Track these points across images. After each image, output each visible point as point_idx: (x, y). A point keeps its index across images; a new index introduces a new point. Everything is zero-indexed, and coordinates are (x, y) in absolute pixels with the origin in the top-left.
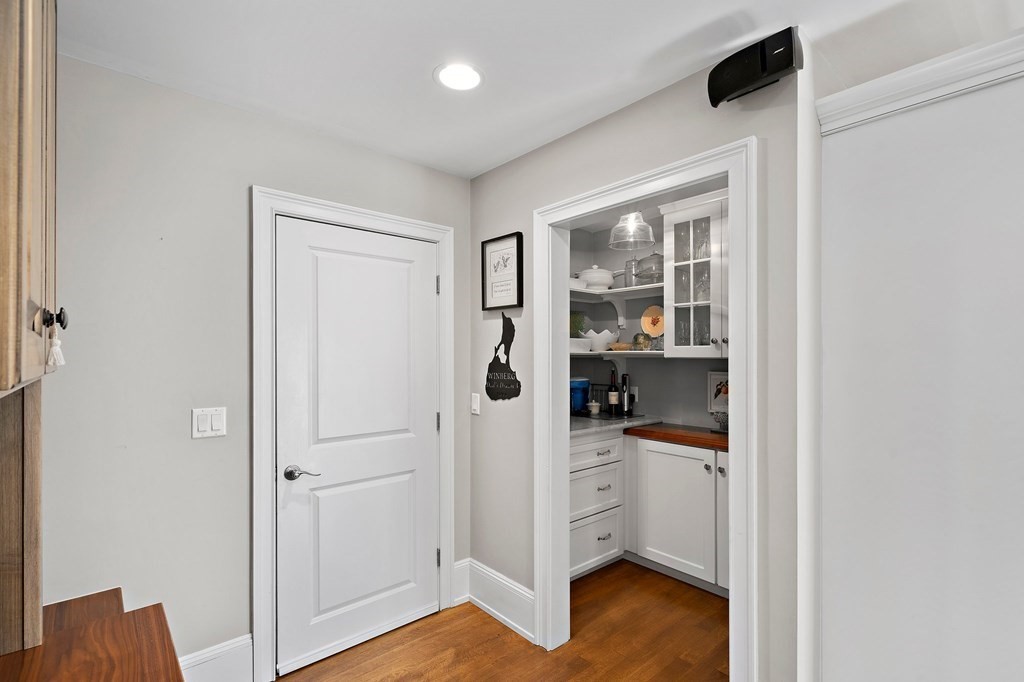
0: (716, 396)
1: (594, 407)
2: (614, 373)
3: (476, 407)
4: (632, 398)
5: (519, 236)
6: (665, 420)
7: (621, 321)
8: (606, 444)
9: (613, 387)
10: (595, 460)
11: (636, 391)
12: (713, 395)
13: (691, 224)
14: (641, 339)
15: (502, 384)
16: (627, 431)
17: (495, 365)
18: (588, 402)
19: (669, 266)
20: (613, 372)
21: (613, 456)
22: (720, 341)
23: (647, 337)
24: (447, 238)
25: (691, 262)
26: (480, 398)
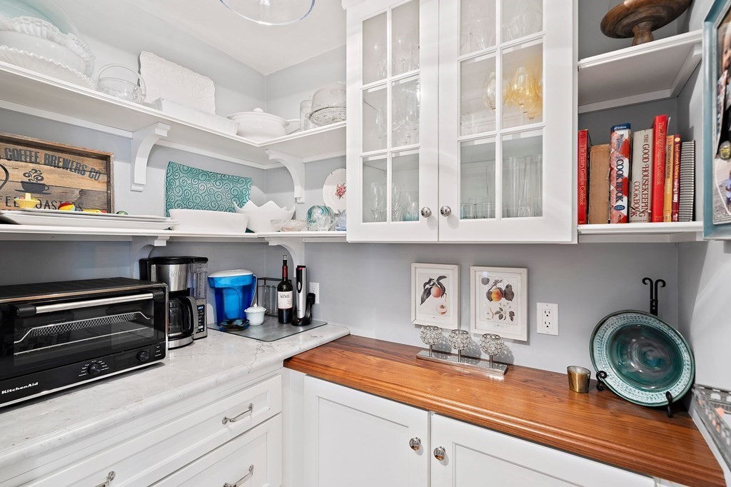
0: (423, 301)
1: (256, 314)
2: (286, 264)
4: (310, 299)
6: (355, 332)
7: (298, 192)
9: (285, 284)
11: (315, 288)
12: (419, 301)
13: (389, 15)
14: (317, 214)
16: (289, 363)
18: (249, 306)
19: (355, 89)
20: (285, 262)
22: (435, 213)
23: (326, 210)
25: (389, 81)
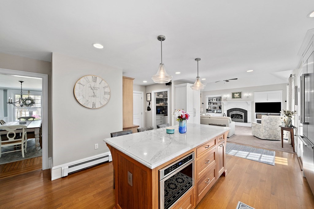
1: (161, 113)
2: (163, 108)
3: (146, 112)
5: (151, 93)
7: (164, 101)
8: (162, 116)
10: (160, 118)
15: (149, 109)
16: (164, 115)
17: (148, 107)
21: (162, 118)
24: (143, 93)
26: (146, 111)
